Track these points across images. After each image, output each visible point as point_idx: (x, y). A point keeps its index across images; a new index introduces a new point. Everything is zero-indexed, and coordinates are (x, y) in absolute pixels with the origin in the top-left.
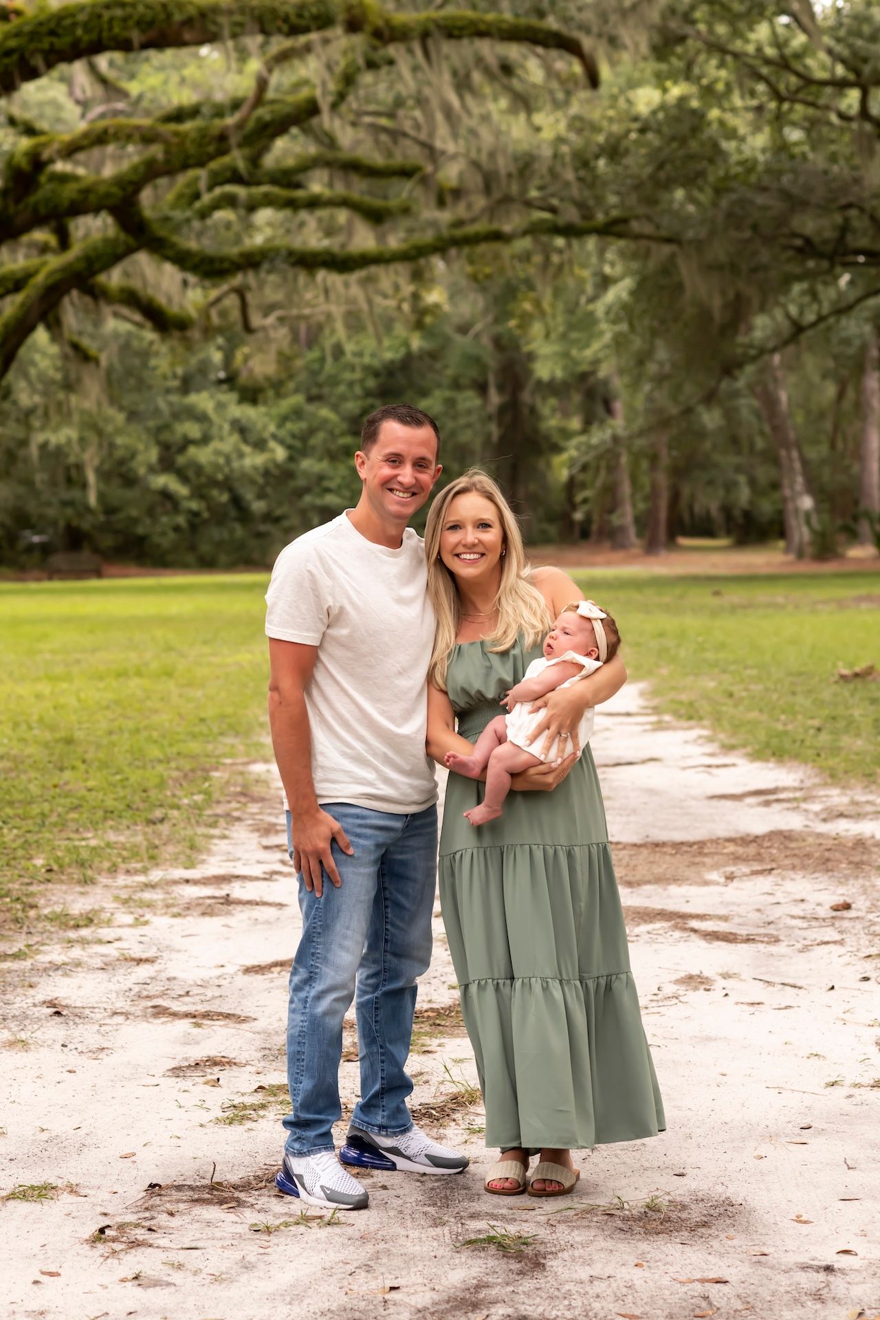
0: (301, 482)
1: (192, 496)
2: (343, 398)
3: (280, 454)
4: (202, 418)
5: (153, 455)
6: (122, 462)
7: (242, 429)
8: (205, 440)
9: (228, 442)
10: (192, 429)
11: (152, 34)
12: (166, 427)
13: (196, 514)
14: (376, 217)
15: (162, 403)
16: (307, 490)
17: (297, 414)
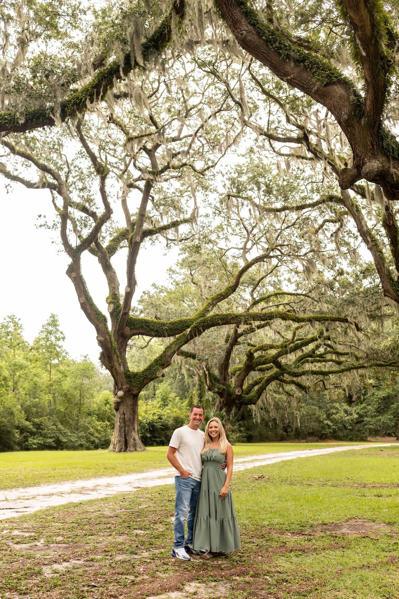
0: (365, 423)
1: (333, 425)
2: (374, 404)
3: (356, 416)
4: (337, 408)
5: (325, 416)
6: (317, 418)
7: (346, 411)
8: (337, 413)
9: (342, 413)
10: (334, 411)
11: (224, 321)
12: (329, 410)
13: (335, 429)
14: (339, 363)
15: (328, 405)
16: (366, 424)
17: (365, 408)
